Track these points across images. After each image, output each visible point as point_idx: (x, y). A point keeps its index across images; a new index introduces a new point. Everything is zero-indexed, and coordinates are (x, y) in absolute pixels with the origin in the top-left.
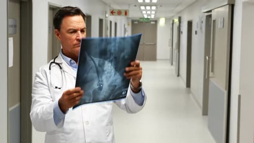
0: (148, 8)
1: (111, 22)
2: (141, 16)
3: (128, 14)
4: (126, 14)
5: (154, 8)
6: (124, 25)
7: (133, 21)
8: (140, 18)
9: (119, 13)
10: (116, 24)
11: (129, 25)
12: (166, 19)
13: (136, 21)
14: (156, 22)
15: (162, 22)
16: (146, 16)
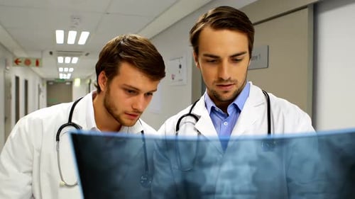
0: (66, 70)
1: (17, 79)
2: (57, 77)
3: (40, 64)
4: (37, 64)
5: (72, 70)
6: (39, 86)
7: (48, 82)
8: (56, 79)
9: (28, 62)
10: (26, 82)
11: (43, 85)
12: (81, 80)
13: (51, 81)
14: (71, 82)
15: (77, 83)
16: (61, 77)
